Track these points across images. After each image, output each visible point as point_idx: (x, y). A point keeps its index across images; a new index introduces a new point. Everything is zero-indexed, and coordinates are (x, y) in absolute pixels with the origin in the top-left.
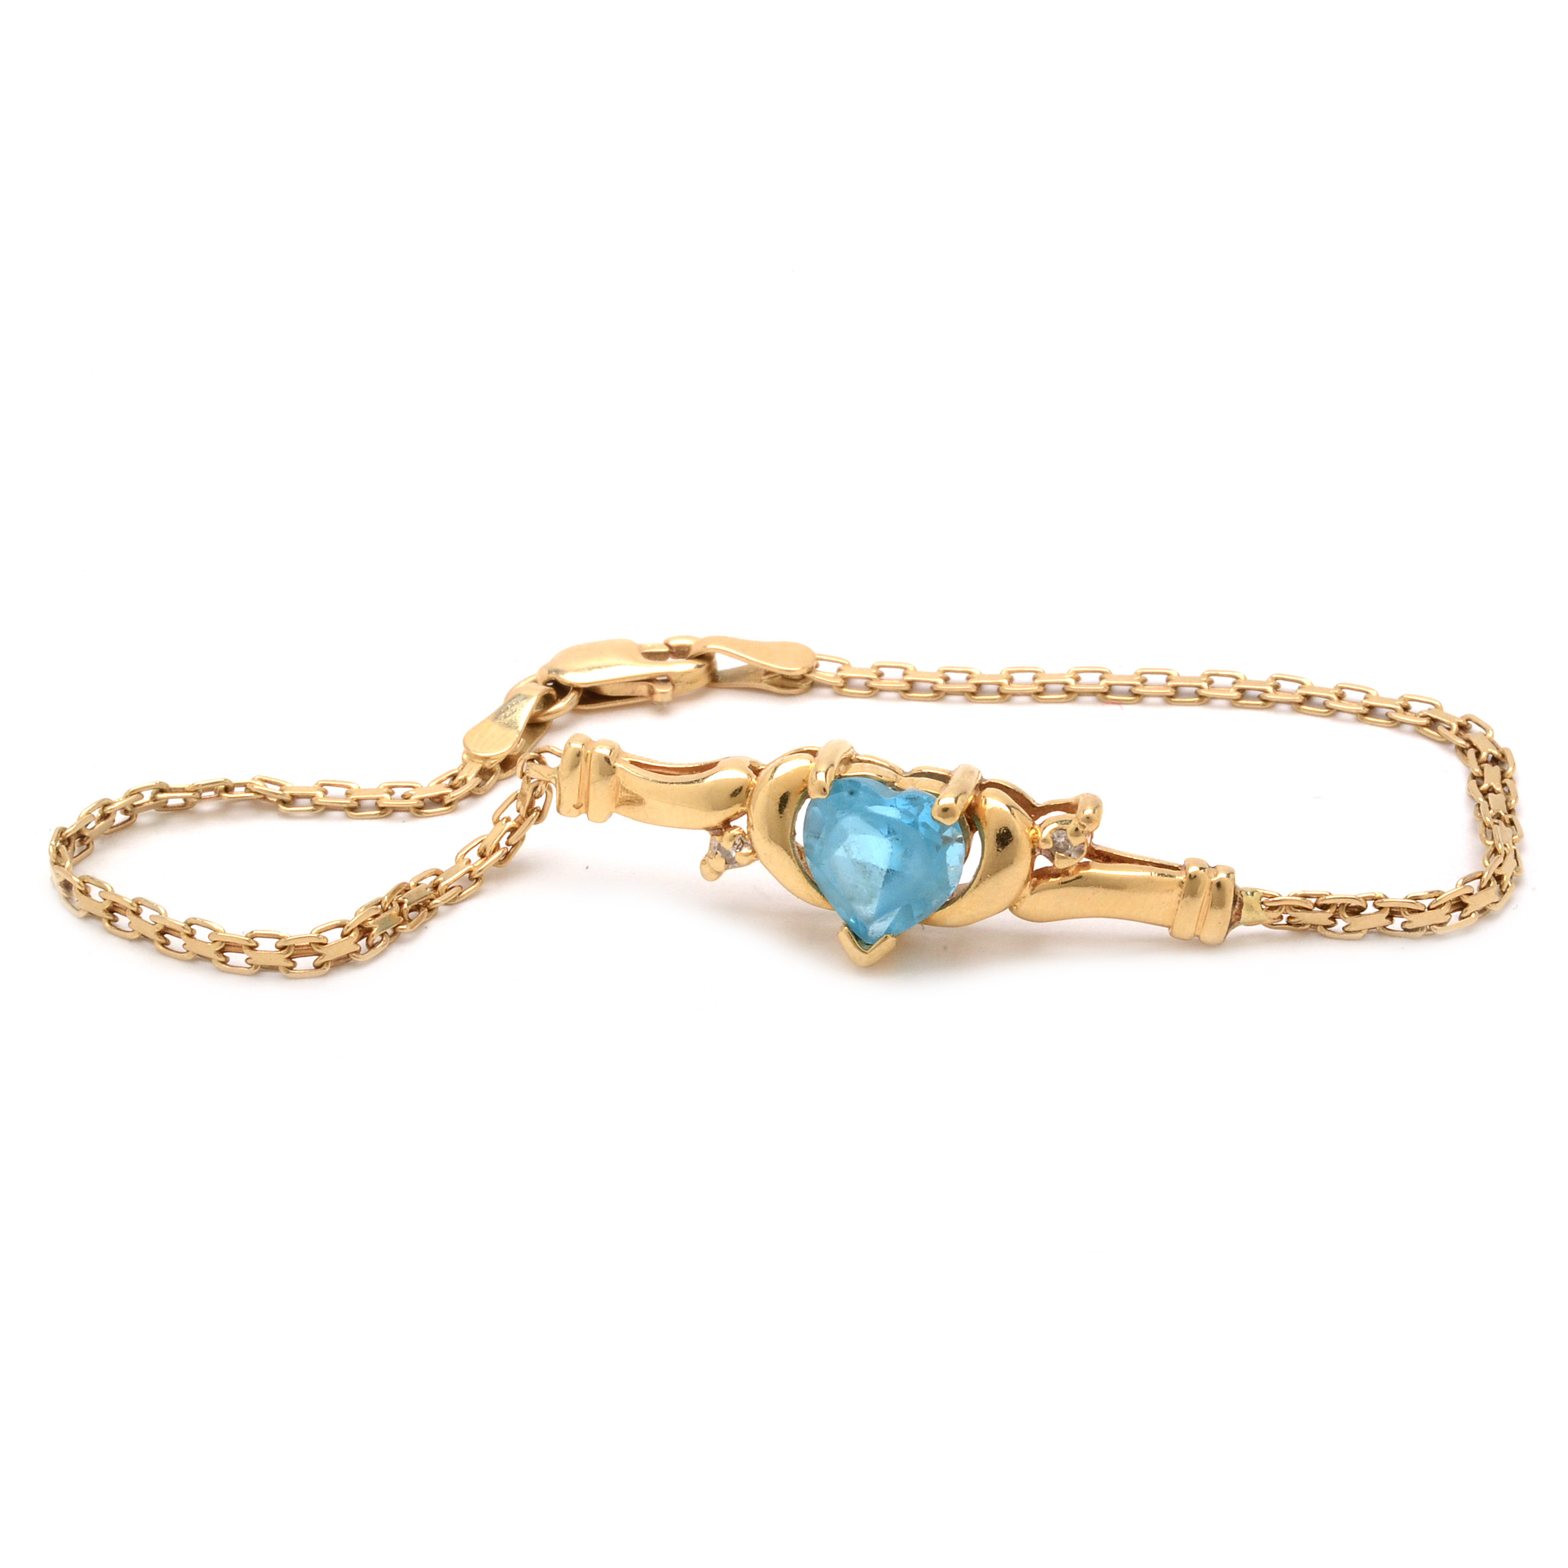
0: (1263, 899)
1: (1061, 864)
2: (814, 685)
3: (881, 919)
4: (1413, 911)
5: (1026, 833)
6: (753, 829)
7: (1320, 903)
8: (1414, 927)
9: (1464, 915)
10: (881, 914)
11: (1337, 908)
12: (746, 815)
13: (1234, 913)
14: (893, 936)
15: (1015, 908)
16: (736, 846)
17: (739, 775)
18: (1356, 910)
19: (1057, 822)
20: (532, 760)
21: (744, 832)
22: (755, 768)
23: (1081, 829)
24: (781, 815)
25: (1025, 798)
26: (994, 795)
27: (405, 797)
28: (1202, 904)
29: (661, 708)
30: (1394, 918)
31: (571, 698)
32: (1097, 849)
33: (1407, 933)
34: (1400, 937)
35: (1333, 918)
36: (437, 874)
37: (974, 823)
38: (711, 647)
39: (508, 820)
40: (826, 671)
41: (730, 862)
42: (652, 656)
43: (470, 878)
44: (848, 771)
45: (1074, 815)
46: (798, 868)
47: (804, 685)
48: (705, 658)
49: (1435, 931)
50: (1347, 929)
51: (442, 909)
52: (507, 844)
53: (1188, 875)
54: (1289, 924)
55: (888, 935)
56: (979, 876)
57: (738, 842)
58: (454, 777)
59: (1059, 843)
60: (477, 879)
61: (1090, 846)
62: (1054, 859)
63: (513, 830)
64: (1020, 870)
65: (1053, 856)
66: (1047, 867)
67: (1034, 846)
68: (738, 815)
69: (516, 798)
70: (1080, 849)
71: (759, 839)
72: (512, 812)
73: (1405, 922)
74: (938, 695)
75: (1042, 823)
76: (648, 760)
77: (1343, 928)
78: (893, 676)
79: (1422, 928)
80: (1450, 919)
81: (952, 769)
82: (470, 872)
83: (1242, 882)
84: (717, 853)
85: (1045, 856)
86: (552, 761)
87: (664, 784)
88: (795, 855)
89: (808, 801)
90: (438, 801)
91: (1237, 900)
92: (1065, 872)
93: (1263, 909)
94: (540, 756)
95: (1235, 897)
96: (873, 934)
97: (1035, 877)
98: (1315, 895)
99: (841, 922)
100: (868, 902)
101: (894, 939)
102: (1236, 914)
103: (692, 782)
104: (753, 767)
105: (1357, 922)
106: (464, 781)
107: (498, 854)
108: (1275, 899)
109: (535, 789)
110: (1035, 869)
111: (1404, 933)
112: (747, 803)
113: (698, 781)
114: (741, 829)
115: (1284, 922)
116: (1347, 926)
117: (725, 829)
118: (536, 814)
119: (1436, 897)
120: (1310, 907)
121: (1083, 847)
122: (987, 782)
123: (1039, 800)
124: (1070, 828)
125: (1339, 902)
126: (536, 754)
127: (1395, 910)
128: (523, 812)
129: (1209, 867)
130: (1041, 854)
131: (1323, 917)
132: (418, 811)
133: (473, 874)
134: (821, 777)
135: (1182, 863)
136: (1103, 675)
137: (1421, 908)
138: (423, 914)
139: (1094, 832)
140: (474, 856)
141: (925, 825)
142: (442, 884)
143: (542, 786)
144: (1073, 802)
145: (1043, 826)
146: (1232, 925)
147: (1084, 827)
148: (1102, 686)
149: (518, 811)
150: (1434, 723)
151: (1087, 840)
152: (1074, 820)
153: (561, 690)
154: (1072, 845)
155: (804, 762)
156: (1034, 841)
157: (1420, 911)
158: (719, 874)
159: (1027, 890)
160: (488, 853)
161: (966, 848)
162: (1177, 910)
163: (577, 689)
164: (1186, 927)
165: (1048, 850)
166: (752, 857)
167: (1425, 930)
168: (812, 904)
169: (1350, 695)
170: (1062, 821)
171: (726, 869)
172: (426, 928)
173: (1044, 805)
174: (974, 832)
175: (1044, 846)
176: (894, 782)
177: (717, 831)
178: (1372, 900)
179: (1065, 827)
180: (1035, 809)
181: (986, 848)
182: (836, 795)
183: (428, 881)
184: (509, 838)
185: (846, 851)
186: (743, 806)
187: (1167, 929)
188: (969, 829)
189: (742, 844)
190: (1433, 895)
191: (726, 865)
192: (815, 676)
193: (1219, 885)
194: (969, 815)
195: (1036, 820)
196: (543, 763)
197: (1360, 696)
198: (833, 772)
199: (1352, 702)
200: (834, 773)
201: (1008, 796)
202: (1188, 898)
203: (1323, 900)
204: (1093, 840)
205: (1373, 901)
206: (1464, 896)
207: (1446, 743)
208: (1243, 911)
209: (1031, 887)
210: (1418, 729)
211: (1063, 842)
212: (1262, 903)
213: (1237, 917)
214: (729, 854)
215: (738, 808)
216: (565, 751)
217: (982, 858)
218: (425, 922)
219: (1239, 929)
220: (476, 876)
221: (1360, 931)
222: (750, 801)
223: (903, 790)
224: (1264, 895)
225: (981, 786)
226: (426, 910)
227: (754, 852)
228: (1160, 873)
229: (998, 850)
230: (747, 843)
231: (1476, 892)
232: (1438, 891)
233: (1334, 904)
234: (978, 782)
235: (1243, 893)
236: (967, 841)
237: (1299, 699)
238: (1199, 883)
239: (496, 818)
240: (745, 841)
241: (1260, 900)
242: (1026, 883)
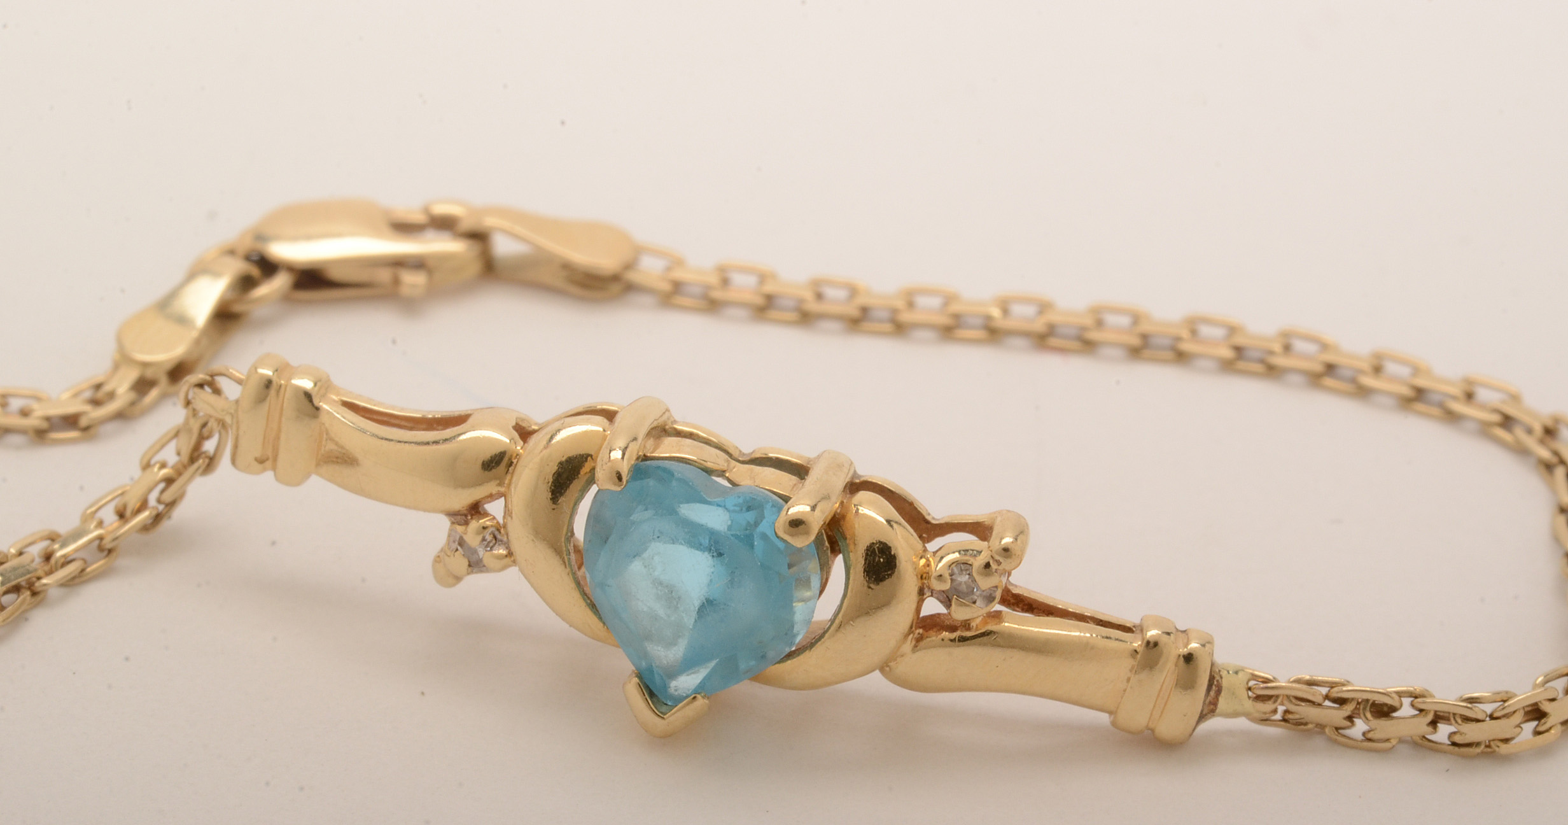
0: (1252, 683)
1: (960, 613)
2: (630, 288)
3: (690, 672)
4: (1467, 719)
5: (914, 563)
6: (512, 518)
7: (1335, 693)
8: (1467, 741)
9: (1541, 729)
10: (688, 664)
11: (1359, 703)
12: (503, 498)
13: (1208, 701)
14: (703, 697)
15: (888, 669)
16: (485, 543)
17: (499, 437)
18: (1385, 709)
19: (959, 552)
20: (200, 386)
21: (498, 522)
22: (524, 428)
23: (994, 566)
24: (554, 506)
25: (916, 509)
26: (871, 504)
27: (25, 413)
28: (1162, 686)
29: (409, 305)
30: (1439, 725)
31: (280, 282)
32: (1015, 591)
33: (1456, 749)
34: (1445, 752)
35: (1350, 718)
36: (53, 538)
37: (836, 542)
38: (489, 222)
39: (163, 465)
40: (650, 269)
41: (475, 565)
42: (404, 228)
43: (101, 549)
44: (658, 451)
45: (986, 543)
46: (573, 585)
47: (615, 288)
48: (479, 237)
49: (1497, 749)
50: (1370, 735)
51: (53, 593)
52: (159, 501)
53: (1145, 642)
54: (1284, 720)
55: (698, 696)
56: (837, 622)
57: (489, 538)
58: (98, 387)
59: (960, 583)
60: (110, 551)
61: (1006, 587)
62: (951, 605)
63: (169, 481)
64: (900, 615)
65: (950, 601)
66: (939, 614)
67: (923, 584)
68: (491, 497)
69: (177, 435)
70: (991, 595)
71: (519, 535)
72: (170, 455)
73: (1454, 733)
74: (805, 318)
75: (937, 551)
76: (369, 401)
77: (1364, 734)
78: (744, 285)
79: (1478, 744)
80: (1520, 733)
81: (812, 455)
82: (100, 538)
83: (1225, 655)
84: (457, 550)
85: (938, 599)
86: (231, 390)
87: (387, 442)
88: (570, 565)
89: (594, 489)
90: (71, 421)
91: (1214, 685)
92: (966, 625)
93: (1249, 697)
94: (213, 380)
95: (1212, 679)
96: (676, 690)
97: (920, 628)
98: (1327, 682)
99: (630, 667)
100: (671, 643)
101: (706, 701)
102: (1210, 703)
103: (428, 443)
104: (520, 426)
105: (1383, 728)
106: (111, 395)
107: (145, 515)
108: (1269, 685)
109: (204, 425)
110: (921, 615)
111: (1452, 747)
112: (507, 482)
113: (436, 442)
114: (494, 518)
115: (1278, 716)
116: (1369, 731)
117: (472, 515)
118: (204, 462)
119: (1504, 701)
120: (1318, 699)
121: (995, 591)
122: (862, 479)
123: (936, 511)
124: (979, 562)
125: (1361, 697)
126: (208, 378)
127: (1442, 714)
128: (185, 457)
129: (1177, 630)
130: (932, 596)
131: (1336, 715)
132: (40, 435)
133: (104, 542)
134: (617, 455)
135: (1137, 621)
136: (1044, 307)
137: (1480, 716)
138: (24, 600)
139: (1013, 572)
140: (109, 515)
141: (764, 537)
142: (59, 554)
143: (212, 424)
144: (987, 522)
145: (939, 554)
146: (1202, 717)
147: (999, 563)
148: (1039, 326)
149: (179, 454)
150: (1507, 422)
151: (1001, 581)
152: (985, 550)
153: (268, 267)
154: (978, 588)
155: (593, 426)
156: (923, 576)
157: (1478, 721)
158: (458, 579)
159: (908, 646)
160: (128, 513)
161: (822, 579)
162: (1125, 691)
163: (290, 268)
164: (1136, 715)
165: (943, 591)
166: (507, 560)
167: (1483, 746)
168: (589, 637)
169: (1391, 368)
170: (967, 550)
171: (468, 574)
172: (26, 619)
173: (942, 522)
174: (836, 556)
175: (937, 586)
176: (724, 471)
177: (459, 517)
178: (1411, 697)
179: (971, 560)
180: (929, 526)
181: (851, 581)
182: (638, 483)
183: (36, 550)
184: (163, 491)
185: (645, 567)
186: (500, 485)
187: (1107, 715)
188: (829, 551)
189: (494, 541)
190: (1499, 698)
191: (470, 569)
192: (633, 276)
193: (1189, 658)
194: (831, 530)
195: (928, 542)
196: (217, 391)
197: (1404, 371)
198: (634, 450)
199: (1394, 379)
200: (635, 453)
201: (891, 506)
202: (1144, 675)
203: (1338, 692)
204: (1010, 579)
205: (1412, 699)
206: (1544, 702)
207: (1521, 451)
208: (1220, 699)
209: (914, 642)
210: (1484, 430)
211: (965, 582)
212: (1249, 689)
213: (1212, 707)
214: (475, 552)
215: (492, 488)
216: (248, 377)
217: (845, 596)
218: (26, 611)
219: (1214, 724)
220: (109, 546)
221: (1388, 740)
222: (511, 480)
223: (738, 485)
224: (1254, 677)
225: (855, 487)
226: (28, 593)
227: (510, 554)
228: (1104, 635)
229: (869, 587)
230: (501, 541)
231: (1561, 695)
232: (1507, 692)
233: (1353, 699)
234: (848, 480)
235: (1224, 673)
236: (825, 568)
237: (1319, 368)
238: (1160, 655)
239: (145, 461)
240: (499, 537)
241: (1247, 683)
242: (906, 636)
